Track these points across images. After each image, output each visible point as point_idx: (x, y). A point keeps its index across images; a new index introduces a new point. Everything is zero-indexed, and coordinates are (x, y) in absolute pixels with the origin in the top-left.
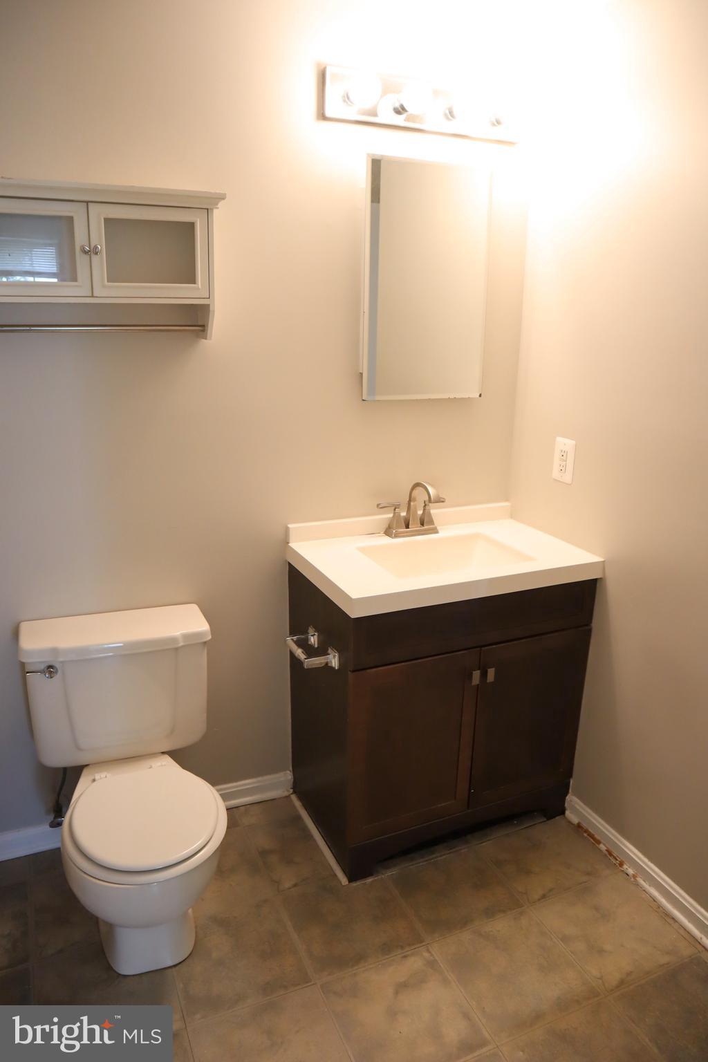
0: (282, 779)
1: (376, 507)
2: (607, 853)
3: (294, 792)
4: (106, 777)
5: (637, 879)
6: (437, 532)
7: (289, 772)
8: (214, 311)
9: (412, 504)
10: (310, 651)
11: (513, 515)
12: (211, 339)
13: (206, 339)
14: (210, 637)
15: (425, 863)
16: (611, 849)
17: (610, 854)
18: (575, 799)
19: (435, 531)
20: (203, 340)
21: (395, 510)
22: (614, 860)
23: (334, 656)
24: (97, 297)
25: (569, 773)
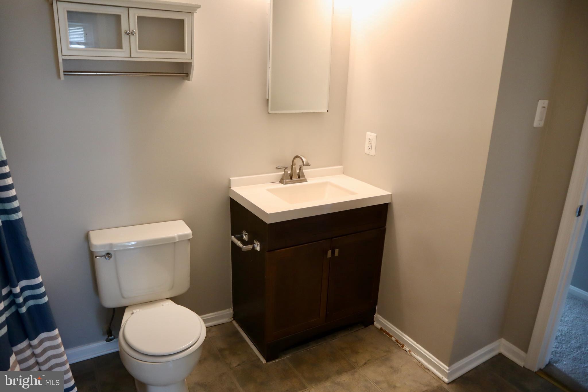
0: (228, 313)
1: (275, 168)
2: (395, 341)
3: (234, 319)
4: (139, 311)
5: (411, 353)
6: (307, 181)
7: (231, 309)
8: (194, 66)
9: (294, 167)
10: (244, 243)
11: (344, 172)
12: (191, 80)
13: (189, 80)
14: (192, 237)
15: (305, 351)
16: (397, 339)
17: (397, 342)
18: (379, 316)
19: (305, 181)
20: (187, 81)
21: (285, 170)
22: (399, 345)
23: (258, 245)
24: (133, 57)
25: (376, 303)
